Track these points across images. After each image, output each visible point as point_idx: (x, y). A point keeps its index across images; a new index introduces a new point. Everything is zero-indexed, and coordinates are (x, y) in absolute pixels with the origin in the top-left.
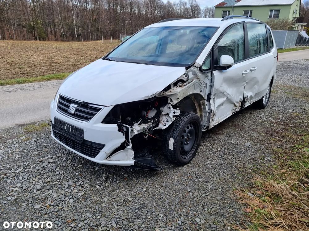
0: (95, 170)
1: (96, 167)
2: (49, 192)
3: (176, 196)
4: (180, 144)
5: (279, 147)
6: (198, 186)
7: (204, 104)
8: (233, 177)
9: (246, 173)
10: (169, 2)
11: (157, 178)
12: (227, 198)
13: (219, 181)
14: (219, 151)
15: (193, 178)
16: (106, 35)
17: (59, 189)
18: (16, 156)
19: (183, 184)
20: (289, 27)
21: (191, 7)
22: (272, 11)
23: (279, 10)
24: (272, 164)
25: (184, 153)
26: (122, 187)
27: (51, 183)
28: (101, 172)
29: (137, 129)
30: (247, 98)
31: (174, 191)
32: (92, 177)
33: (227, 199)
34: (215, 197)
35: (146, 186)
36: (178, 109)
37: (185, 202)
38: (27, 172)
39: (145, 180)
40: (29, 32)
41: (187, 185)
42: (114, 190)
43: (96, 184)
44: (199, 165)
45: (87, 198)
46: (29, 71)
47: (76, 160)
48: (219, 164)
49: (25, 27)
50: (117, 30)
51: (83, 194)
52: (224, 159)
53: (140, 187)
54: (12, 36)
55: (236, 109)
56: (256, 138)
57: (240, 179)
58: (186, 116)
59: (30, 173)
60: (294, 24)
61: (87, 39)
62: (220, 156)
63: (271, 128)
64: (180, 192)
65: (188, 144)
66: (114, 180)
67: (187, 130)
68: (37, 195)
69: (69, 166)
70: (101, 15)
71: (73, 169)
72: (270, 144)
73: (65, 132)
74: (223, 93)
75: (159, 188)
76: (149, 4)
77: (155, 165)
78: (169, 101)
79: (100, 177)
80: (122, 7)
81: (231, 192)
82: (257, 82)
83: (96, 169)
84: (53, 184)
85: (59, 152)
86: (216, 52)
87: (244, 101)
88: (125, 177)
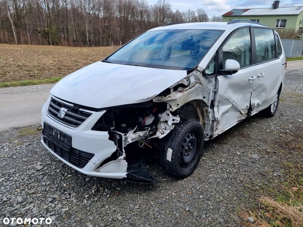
0: (85, 181)
1: (87, 178)
2: (30, 206)
3: (172, 216)
4: (179, 155)
5: (290, 161)
6: (198, 205)
7: (207, 111)
8: (238, 195)
9: (252, 190)
10: (177, 11)
11: (152, 193)
12: (231, 220)
13: (222, 199)
14: (223, 163)
15: (193, 194)
16: (117, 41)
17: (42, 202)
18: (3, 162)
19: (182, 202)
20: (295, 37)
21: (199, 16)
22: (278, 21)
23: (286, 20)
24: (282, 180)
25: (184, 164)
26: (113, 203)
27: (34, 195)
28: (91, 184)
29: (131, 137)
30: (253, 106)
31: (171, 210)
32: (81, 190)
33: (231, 223)
34: (217, 219)
35: (139, 202)
36: (178, 116)
37: (182, 224)
38: (11, 181)
39: (139, 195)
40: (43, 37)
41: (186, 202)
42: (103, 206)
43: (84, 198)
44: (200, 178)
45: (71, 215)
46: (38, 73)
47: (67, 169)
48: (222, 179)
49: (40, 33)
50: (127, 37)
51: (67, 209)
52: (228, 172)
53: (133, 203)
54: (28, 41)
55: (242, 117)
56: (264, 150)
57: (246, 198)
58: (187, 124)
59: (14, 183)
60: (300, 33)
61: (98, 45)
62: (224, 169)
63: (280, 140)
64: (178, 212)
65: (188, 154)
66: (105, 194)
67: (188, 140)
68: (16, 209)
69: (58, 176)
70: (113, 22)
71: (62, 179)
72: (279, 157)
73: (53, 138)
74: (228, 100)
75: (154, 206)
76: (159, 12)
77: (151, 178)
78: (168, 107)
79: (90, 189)
80: (133, 15)
81: (235, 213)
82: (264, 90)
83: (87, 180)
84: (36, 197)
85: (50, 159)
86: (221, 56)
87: (250, 109)
88: (117, 190)
